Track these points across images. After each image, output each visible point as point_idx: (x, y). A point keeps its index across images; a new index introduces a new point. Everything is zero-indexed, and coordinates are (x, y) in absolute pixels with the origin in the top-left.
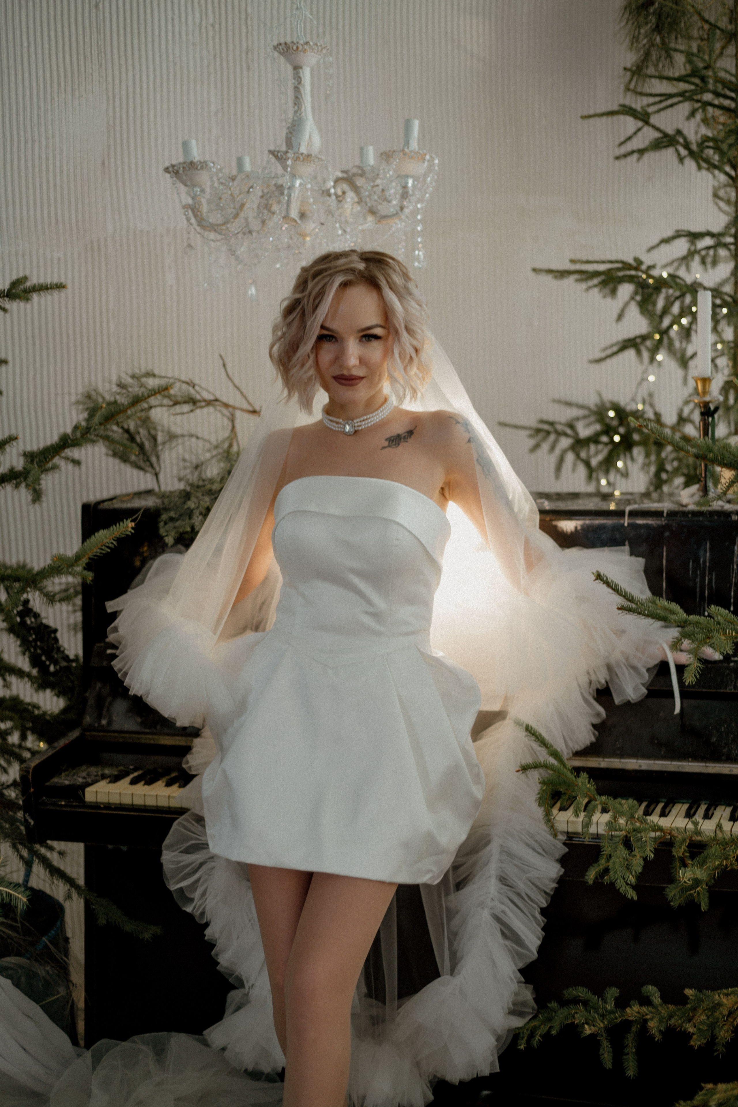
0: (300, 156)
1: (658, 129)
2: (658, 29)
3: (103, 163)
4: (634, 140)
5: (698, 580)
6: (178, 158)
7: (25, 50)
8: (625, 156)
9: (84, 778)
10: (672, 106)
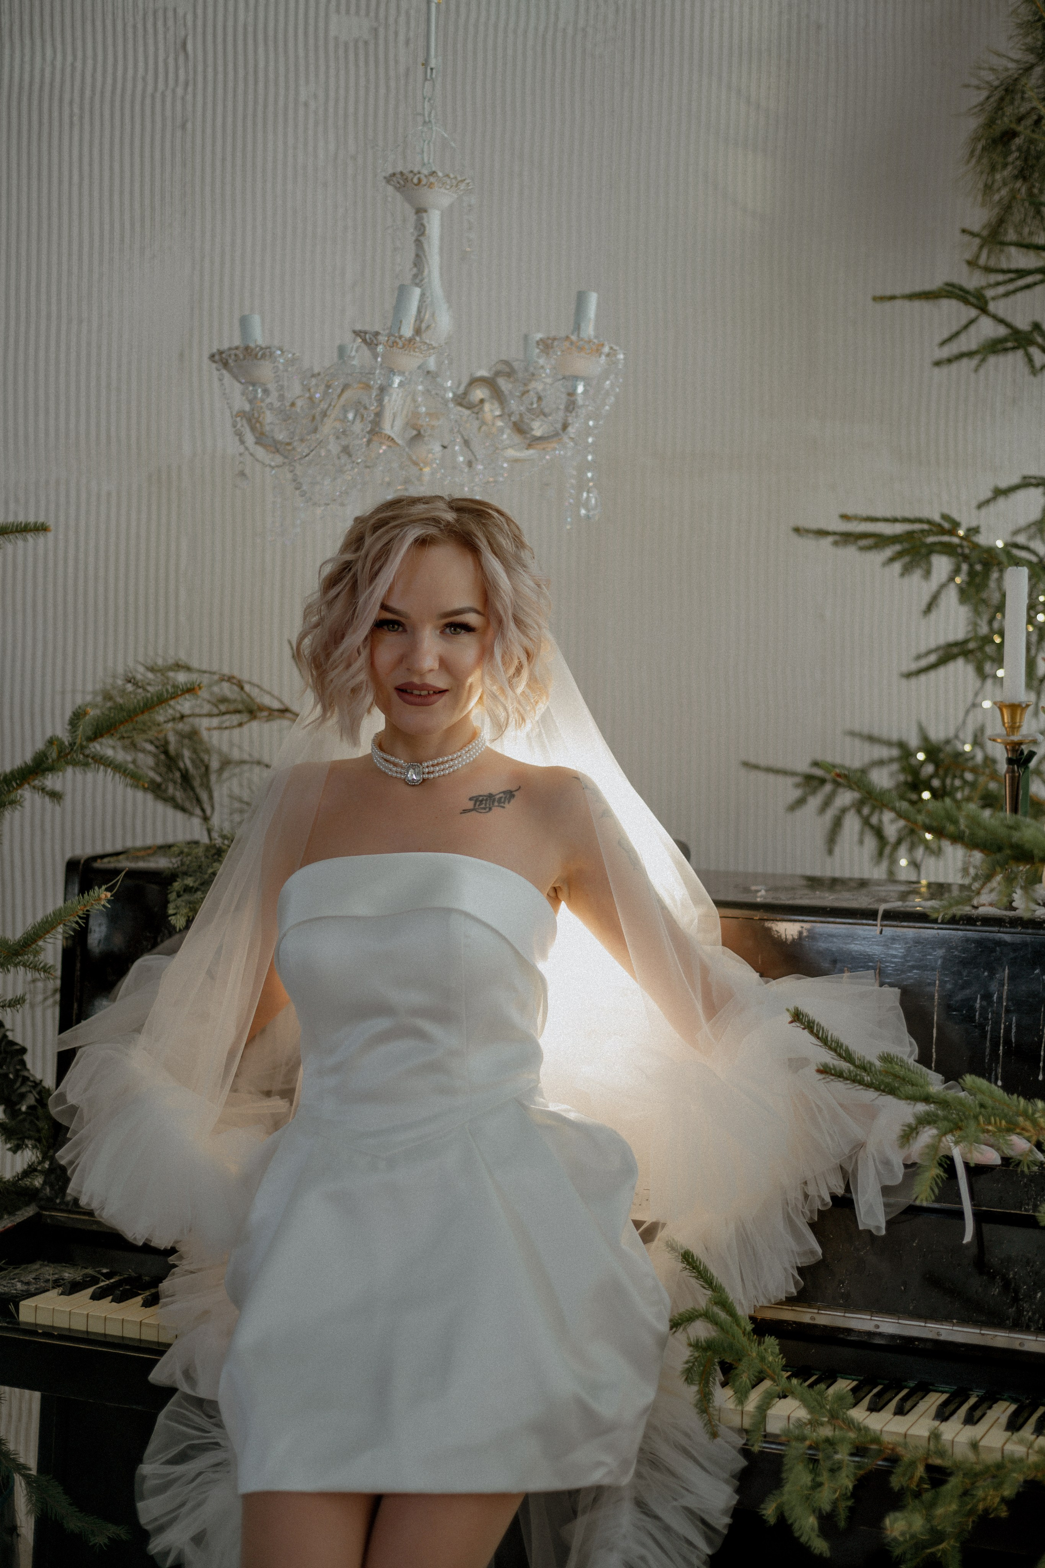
0: (398, 340)
1: (1002, 321)
2: (1022, 175)
3: (181, 355)
4: (963, 337)
5: (988, 1028)
6: (231, 339)
7: (75, 189)
8: (950, 361)
9: (28, 1283)
10: (1028, 287)
